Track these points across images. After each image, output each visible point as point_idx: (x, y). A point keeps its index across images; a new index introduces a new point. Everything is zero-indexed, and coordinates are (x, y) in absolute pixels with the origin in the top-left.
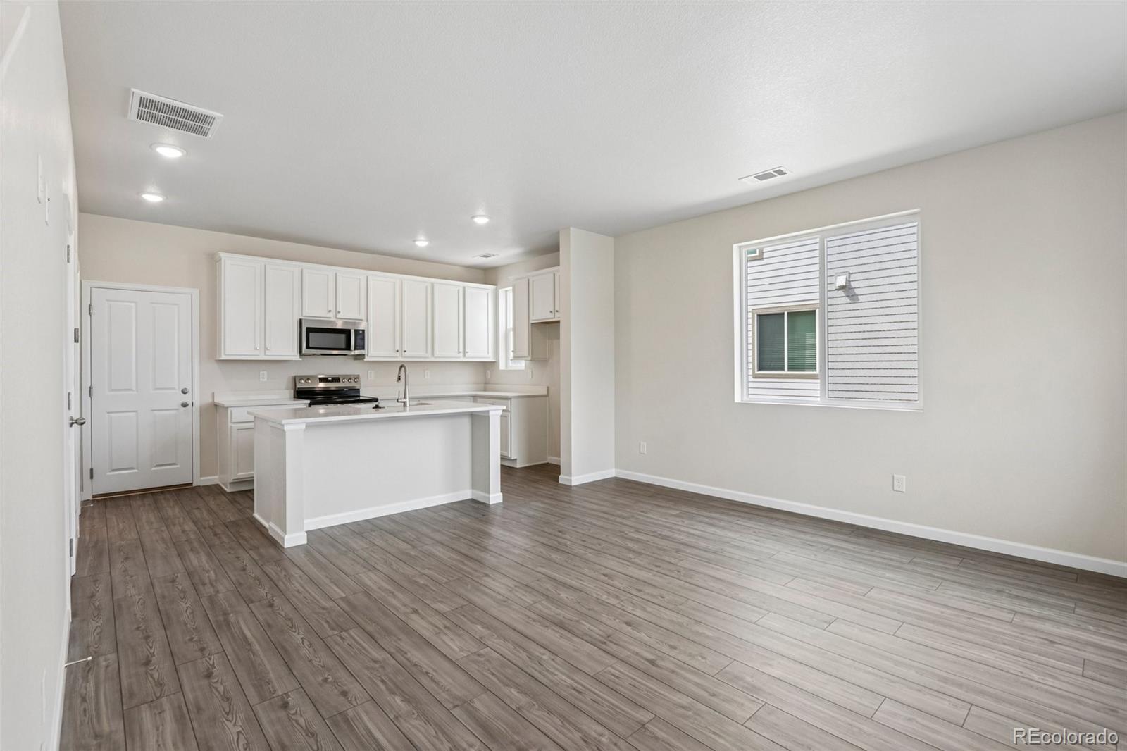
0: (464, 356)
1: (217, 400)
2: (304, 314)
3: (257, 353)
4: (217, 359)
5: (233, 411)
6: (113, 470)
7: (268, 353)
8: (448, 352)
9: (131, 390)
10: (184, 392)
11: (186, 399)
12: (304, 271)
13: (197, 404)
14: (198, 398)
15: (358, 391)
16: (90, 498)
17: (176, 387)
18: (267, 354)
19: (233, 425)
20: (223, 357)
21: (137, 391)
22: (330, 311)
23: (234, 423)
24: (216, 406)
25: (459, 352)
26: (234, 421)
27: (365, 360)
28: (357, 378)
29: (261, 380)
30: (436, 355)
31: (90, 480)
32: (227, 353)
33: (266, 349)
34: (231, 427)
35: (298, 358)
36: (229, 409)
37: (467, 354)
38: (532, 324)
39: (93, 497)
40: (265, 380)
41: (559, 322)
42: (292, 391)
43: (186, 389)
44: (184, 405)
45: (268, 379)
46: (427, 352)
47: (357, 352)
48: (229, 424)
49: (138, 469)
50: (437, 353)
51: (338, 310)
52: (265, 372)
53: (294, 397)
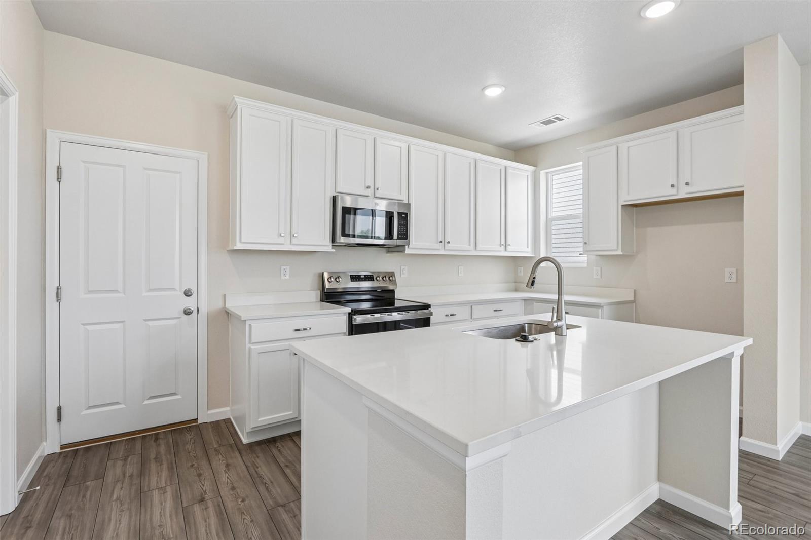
0: (506, 250)
1: (229, 305)
2: (338, 190)
3: (281, 240)
4: (231, 248)
5: (253, 325)
6: (90, 407)
7: (294, 241)
8: (490, 246)
9: (116, 291)
10: (188, 294)
11: (190, 303)
12: (339, 131)
13: (204, 310)
14: (206, 303)
15: (393, 291)
16: (58, 450)
17: (177, 287)
18: (293, 243)
19: (253, 347)
20: (239, 246)
21: (124, 294)
22: (368, 187)
23: (253, 343)
24: (227, 313)
25: (501, 245)
26: (253, 341)
27: (406, 252)
28: (390, 276)
29: (283, 277)
30: (478, 249)
31: (57, 425)
32: (243, 240)
33: (292, 236)
34: (250, 348)
35: (329, 248)
36: (248, 323)
37: (509, 248)
38: (623, 205)
39: (62, 448)
40: (287, 277)
41: (741, 194)
42: (319, 292)
43: (189, 290)
44: (187, 312)
45: (290, 276)
46: (470, 245)
47: (400, 242)
48: (248, 345)
49: (125, 405)
50: (479, 246)
51: (377, 187)
52: (288, 268)
53: (322, 300)
